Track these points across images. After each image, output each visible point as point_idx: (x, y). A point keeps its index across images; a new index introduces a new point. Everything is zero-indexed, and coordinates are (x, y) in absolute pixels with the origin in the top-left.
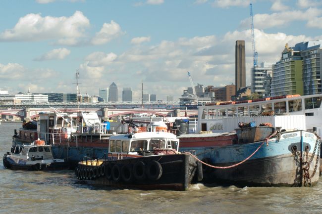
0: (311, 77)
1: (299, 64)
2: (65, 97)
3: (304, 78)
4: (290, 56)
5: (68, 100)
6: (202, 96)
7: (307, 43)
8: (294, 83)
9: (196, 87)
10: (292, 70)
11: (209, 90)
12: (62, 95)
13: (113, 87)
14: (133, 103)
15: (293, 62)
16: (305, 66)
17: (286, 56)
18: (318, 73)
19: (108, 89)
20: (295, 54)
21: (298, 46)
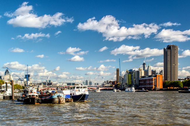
0: (133, 79)
1: (130, 75)
2: (71, 84)
3: (131, 79)
4: (128, 73)
5: (72, 85)
6: (108, 84)
7: (132, 70)
8: (129, 80)
9: (107, 81)
10: (128, 77)
11: (110, 82)
12: (71, 83)
13: (87, 81)
14: (92, 86)
15: (128, 75)
16: (131, 76)
17: (127, 73)
18: (135, 77)
19: (85, 82)
20: (129, 72)
21: (130, 70)
